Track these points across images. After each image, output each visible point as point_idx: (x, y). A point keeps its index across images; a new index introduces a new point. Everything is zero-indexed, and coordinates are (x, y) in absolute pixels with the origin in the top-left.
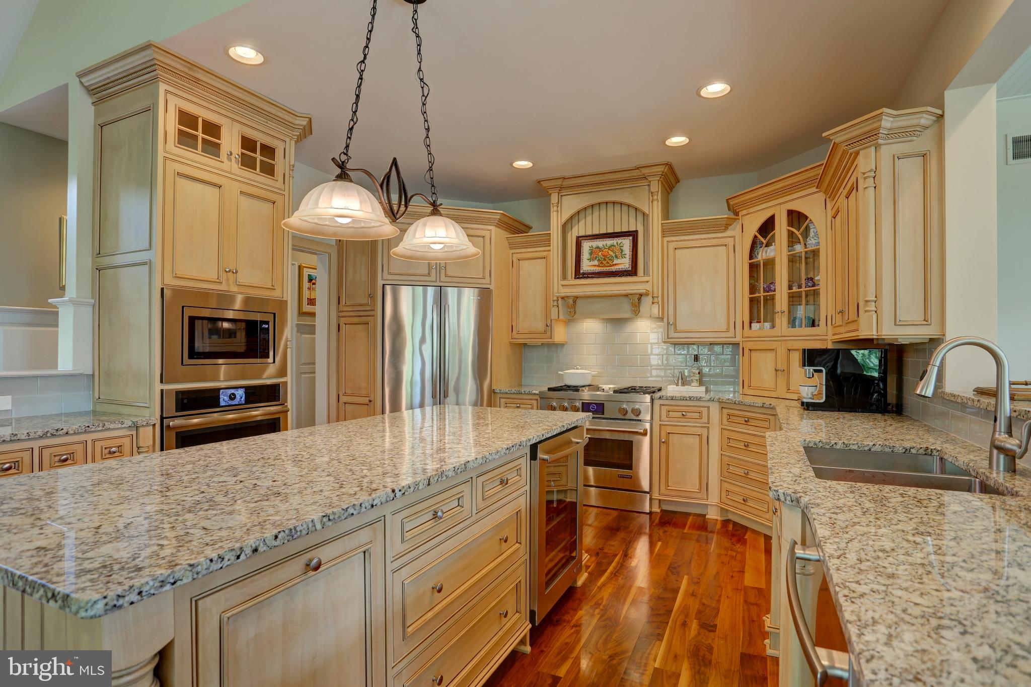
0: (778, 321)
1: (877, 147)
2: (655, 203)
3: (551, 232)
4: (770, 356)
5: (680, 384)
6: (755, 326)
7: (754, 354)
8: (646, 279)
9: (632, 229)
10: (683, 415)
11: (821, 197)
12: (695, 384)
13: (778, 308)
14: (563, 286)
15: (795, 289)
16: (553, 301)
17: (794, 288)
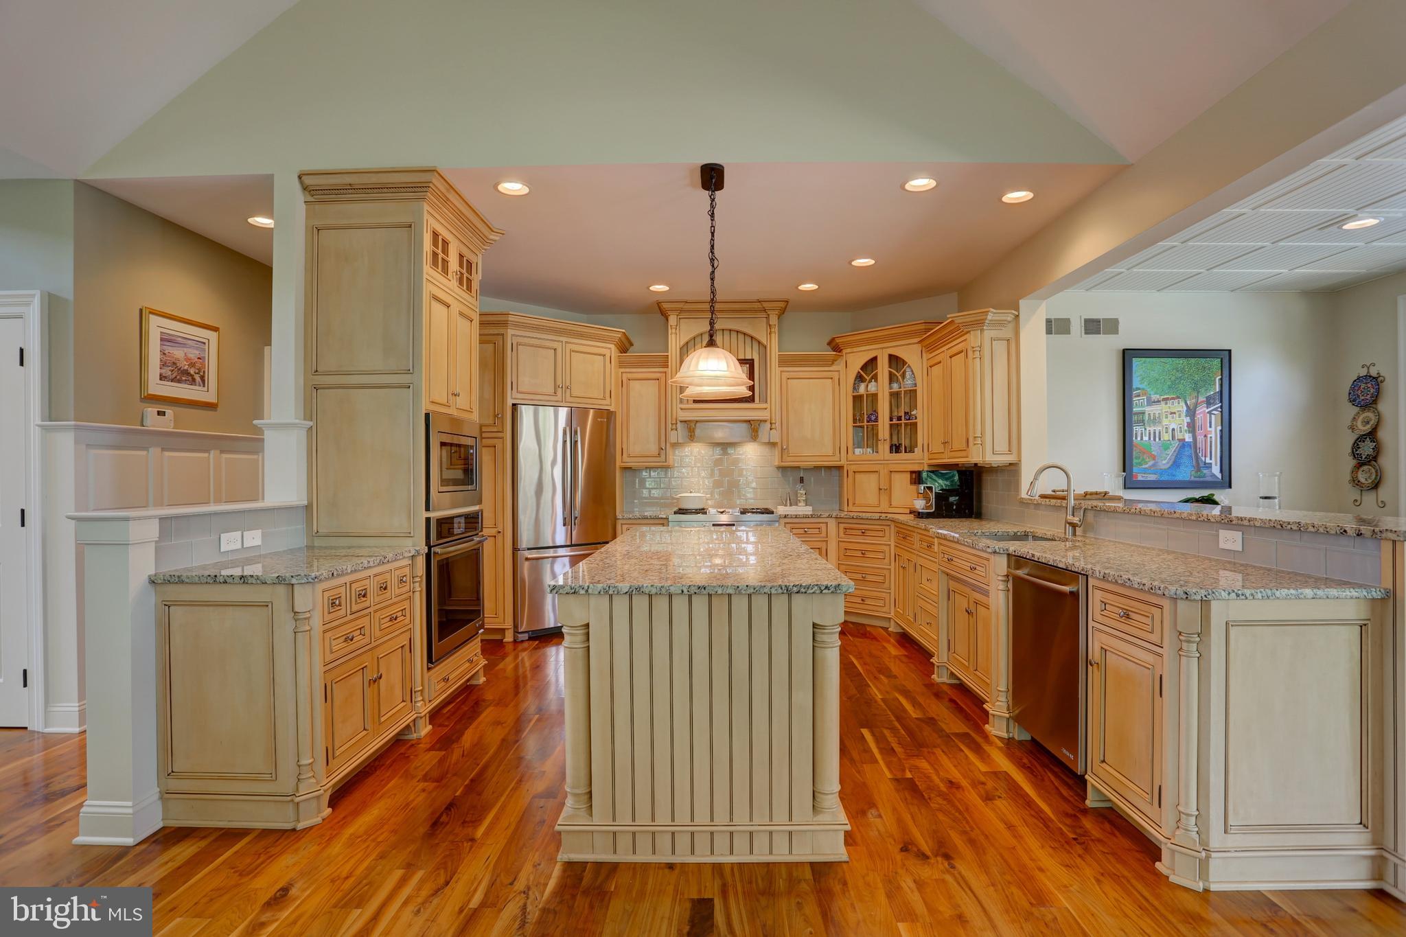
0: (880, 447)
1: (982, 330)
2: (773, 335)
3: (669, 354)
4: (874, 477)
5: (788, 505)
6: (858, 451)
7: (858, 476)
8: (764, 406)
9: (749, 357)
10: (806, 531)
11: (918, 348)
12: (802, 504)
13: (881, 436)
14: (681, 409)
15: (895, 421)
16: (672, 424)
17: (894, 420)
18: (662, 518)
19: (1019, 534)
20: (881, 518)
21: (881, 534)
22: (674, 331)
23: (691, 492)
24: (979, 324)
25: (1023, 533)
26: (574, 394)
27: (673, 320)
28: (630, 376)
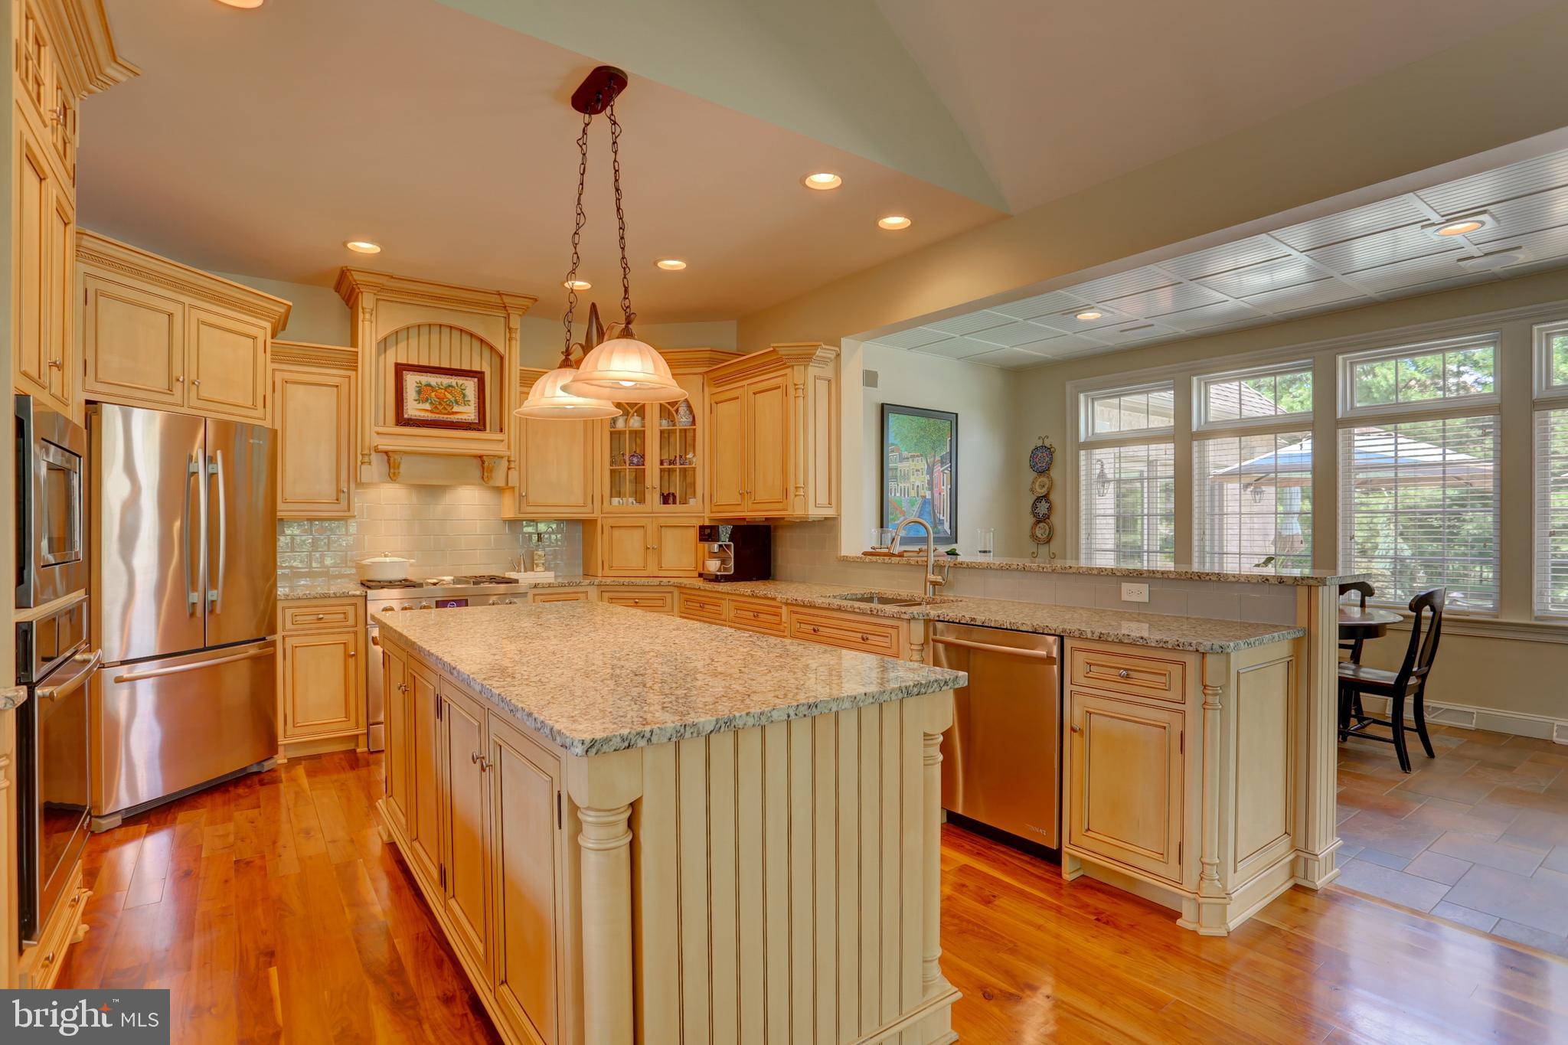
0: (648, 496)
1: (806, 366)
2: (514, 342)
3: (360, 350)
4: (638, 534)
5: (523, 570)
6: (615, 500)
7: (616, 533)
8: (499, 436)
9: (476, 368)
11: (698, 379)
12: (541, 568)
13: (648, 483)
14: (378, 433)
15: (666, 466)
16: (362, 455)
17: (665, 464)
18: (354, 596)
19: (866, 596)
20: (662, 584)
21: (660, 603)
22: (367, 316)
23: (386, 556)
24: (806, 358)
25: (869, 596)
26: (204, 394)
27: (366, 300)
28: (288, 376)
